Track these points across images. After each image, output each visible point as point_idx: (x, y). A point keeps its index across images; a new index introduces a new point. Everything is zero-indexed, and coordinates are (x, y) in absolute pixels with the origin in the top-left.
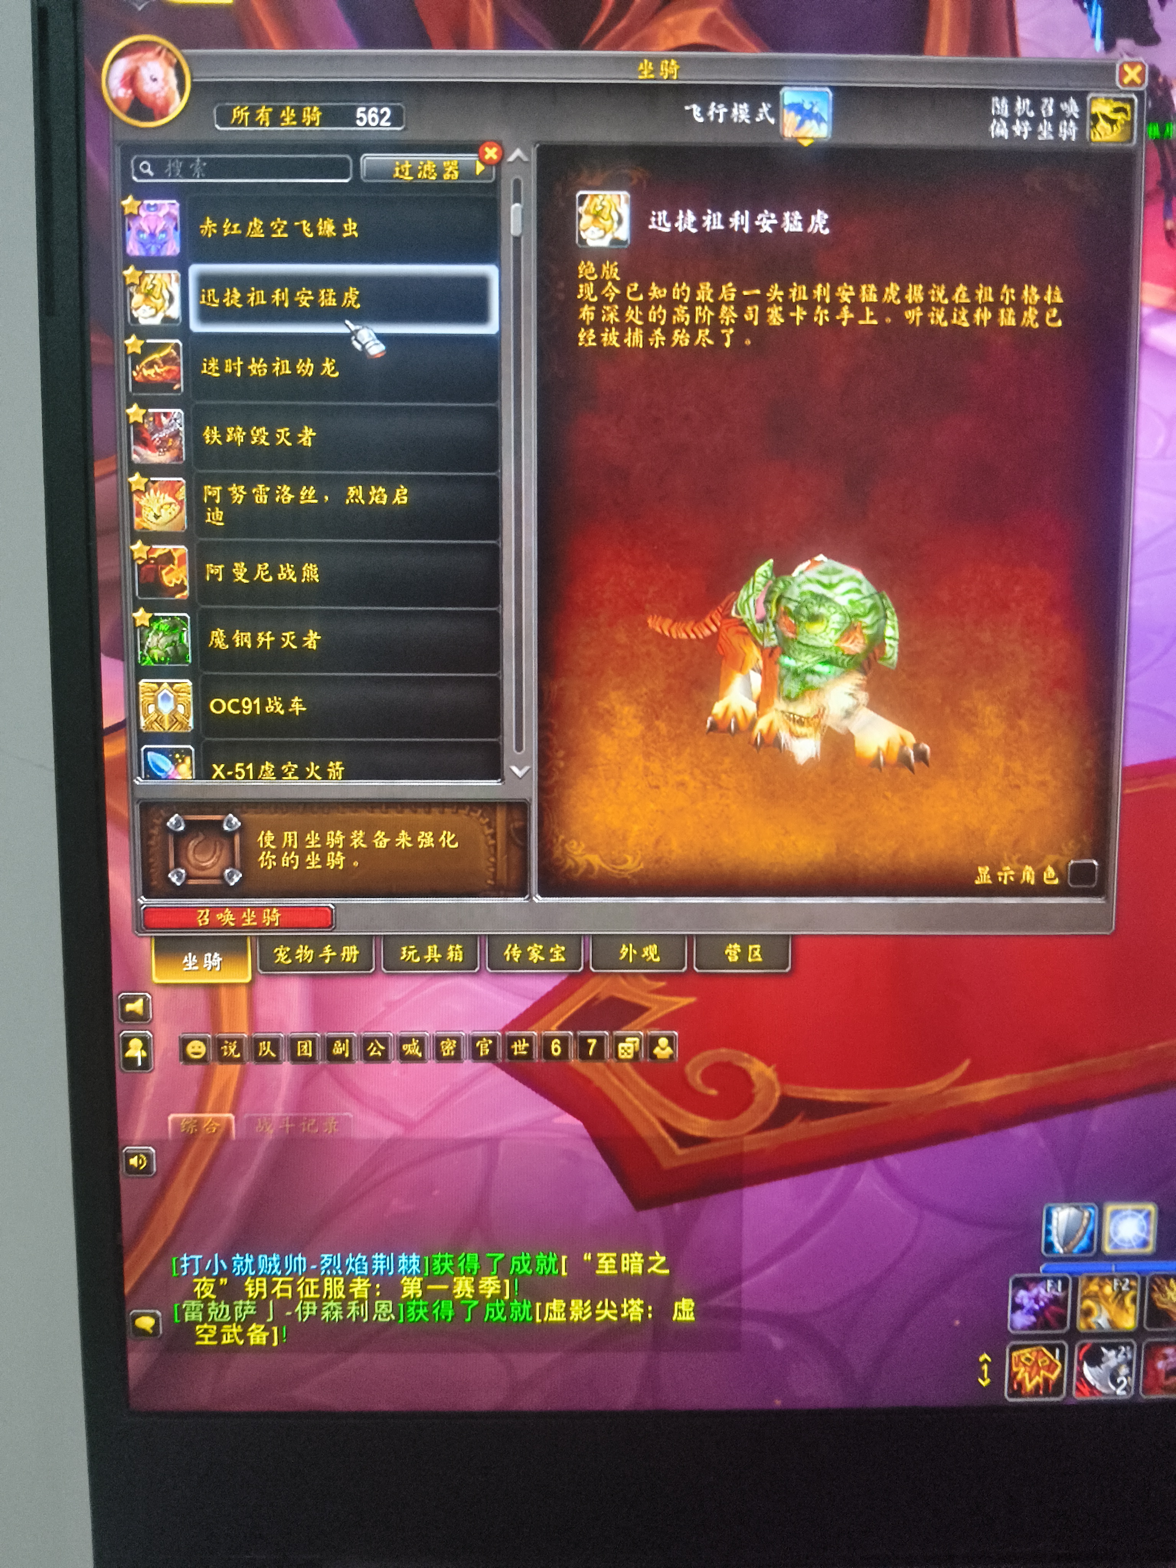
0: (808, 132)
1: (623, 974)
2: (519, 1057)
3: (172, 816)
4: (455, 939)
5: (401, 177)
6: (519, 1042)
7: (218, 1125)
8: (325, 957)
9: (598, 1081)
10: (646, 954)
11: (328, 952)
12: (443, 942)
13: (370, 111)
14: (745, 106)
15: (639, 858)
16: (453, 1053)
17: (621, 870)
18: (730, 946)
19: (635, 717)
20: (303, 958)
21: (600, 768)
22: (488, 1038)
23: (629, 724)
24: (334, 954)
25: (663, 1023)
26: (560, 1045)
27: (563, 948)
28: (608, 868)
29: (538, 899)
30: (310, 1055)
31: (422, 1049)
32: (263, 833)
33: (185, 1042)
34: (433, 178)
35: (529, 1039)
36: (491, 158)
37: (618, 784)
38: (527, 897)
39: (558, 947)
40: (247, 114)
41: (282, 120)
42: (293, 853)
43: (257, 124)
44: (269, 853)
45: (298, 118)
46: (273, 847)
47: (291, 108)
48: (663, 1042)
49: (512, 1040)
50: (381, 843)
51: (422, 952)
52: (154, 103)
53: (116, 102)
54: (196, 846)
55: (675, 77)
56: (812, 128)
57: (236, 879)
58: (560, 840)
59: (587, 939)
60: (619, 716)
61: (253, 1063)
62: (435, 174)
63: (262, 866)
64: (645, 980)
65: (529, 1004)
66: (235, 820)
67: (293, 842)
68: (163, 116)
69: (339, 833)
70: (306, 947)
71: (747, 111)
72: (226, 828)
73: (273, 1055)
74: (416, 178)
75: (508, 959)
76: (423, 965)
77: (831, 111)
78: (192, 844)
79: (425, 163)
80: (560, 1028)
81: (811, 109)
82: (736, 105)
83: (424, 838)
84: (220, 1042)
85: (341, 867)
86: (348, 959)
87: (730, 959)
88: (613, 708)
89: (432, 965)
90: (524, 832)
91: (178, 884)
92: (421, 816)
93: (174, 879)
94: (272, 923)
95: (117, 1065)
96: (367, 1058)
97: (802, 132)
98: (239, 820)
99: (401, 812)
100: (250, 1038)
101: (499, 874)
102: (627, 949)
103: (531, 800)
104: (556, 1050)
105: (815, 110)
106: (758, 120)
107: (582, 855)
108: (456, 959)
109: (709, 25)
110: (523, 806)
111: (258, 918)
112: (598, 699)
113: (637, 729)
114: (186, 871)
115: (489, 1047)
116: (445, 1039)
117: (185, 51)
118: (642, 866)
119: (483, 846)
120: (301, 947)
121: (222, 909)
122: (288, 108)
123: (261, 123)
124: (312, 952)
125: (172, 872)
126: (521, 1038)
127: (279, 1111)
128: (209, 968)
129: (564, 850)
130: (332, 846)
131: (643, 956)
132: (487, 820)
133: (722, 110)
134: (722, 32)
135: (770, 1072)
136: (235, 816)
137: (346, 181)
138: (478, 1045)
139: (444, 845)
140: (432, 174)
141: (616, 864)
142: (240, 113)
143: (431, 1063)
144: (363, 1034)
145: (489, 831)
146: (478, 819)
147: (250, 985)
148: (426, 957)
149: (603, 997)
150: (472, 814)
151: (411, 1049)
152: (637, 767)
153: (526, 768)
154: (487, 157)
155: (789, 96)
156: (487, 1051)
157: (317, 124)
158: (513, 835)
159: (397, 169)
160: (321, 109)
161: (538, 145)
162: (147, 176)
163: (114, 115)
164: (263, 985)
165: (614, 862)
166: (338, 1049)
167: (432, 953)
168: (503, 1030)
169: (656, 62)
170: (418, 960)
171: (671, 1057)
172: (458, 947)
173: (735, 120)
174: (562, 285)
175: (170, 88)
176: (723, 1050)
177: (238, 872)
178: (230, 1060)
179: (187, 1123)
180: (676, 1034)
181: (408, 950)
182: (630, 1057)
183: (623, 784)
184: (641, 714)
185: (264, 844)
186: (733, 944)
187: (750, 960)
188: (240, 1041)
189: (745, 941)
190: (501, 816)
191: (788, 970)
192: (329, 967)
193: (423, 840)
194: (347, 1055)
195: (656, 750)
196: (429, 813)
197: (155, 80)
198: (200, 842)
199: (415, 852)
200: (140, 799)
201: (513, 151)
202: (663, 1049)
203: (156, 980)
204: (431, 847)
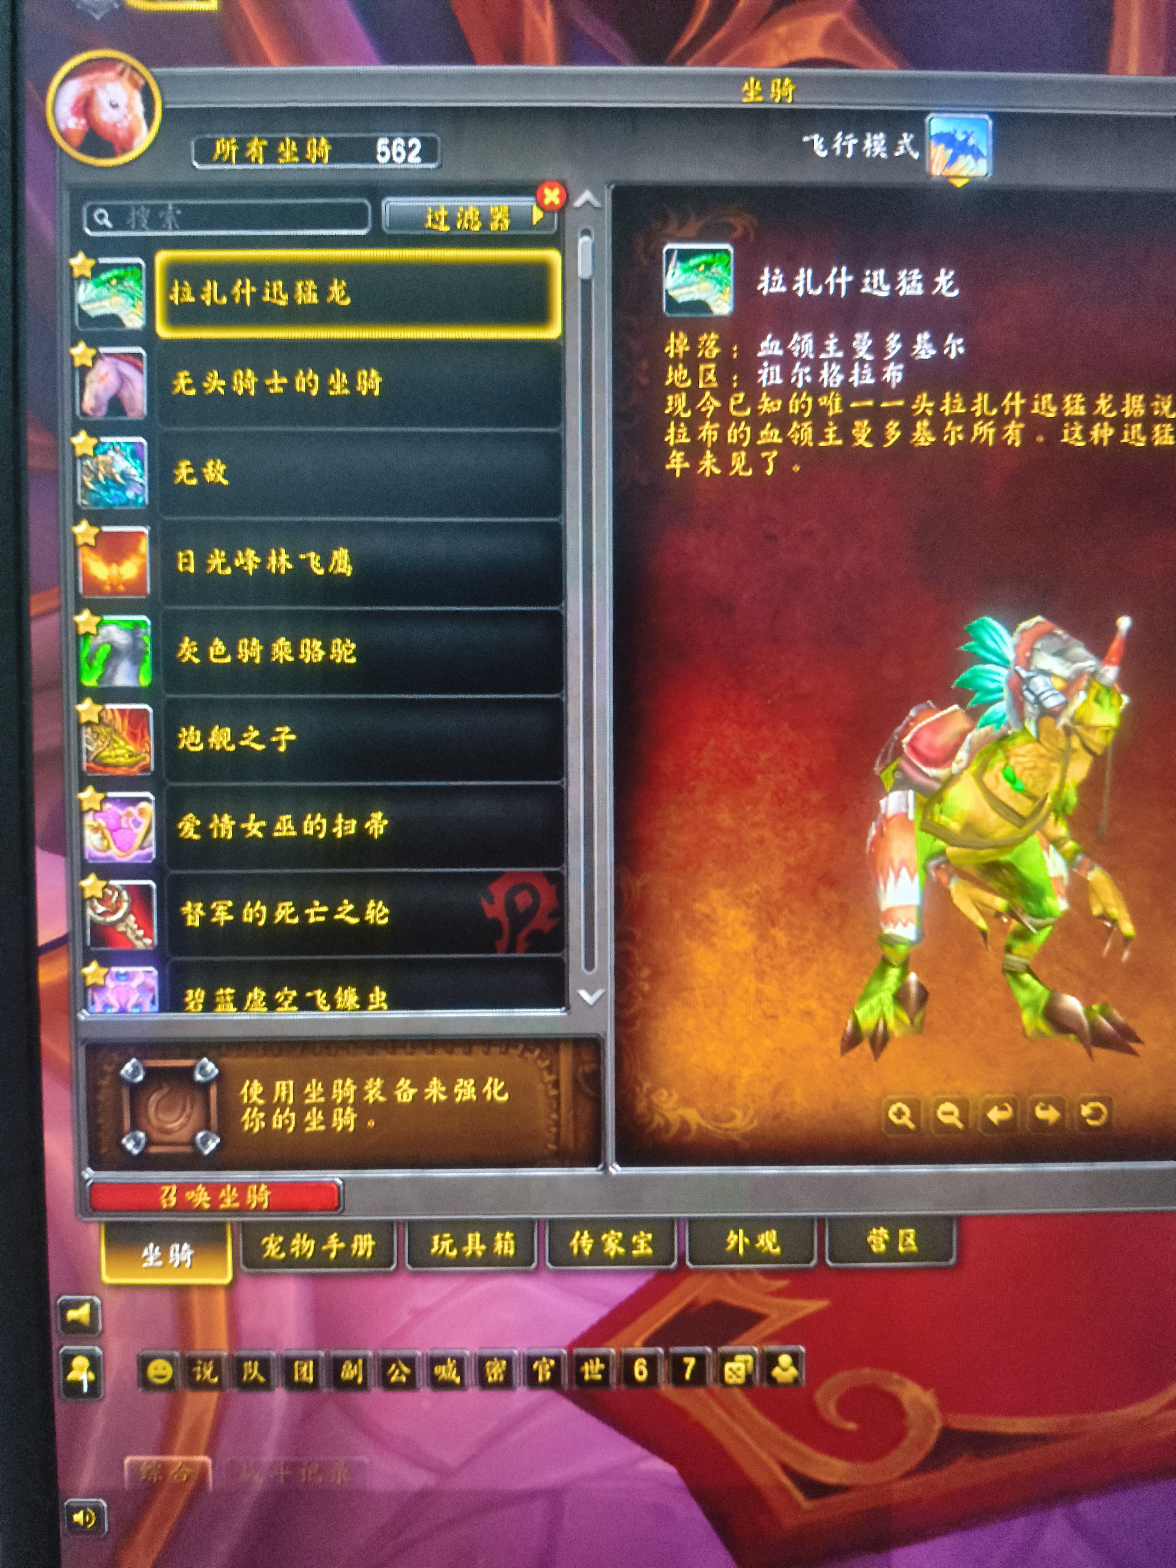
0: (962, 169)
1: (732, 1273)
2: (592, 1382)
3: (128, 1060)
4: (504, 1225)
5: (435, 227)
6: (591, 1361)
7: (188, 1470)
8: (330, 1250)
9: (697, 1412)
10: (761, 1242)
11: (334, 1243)
12: (488, 1229)
13: (395, 143)
14: (882, 135)
15: (751, 1113)
16: (501, 1378)
17: (726, 1130)
18: (874, 1231)
19: (744, 924)
20: (301, 1250)
21: (698, 992)
22: (549, 1357)
23: (735, 933)
24: (342, 1245)
25: (785, 1336)
26: (647, 1367)
27: (650, 1236)
28: (710, 1127)
29: (616, 1170)
30: (311, 1379)
31: (460, 1373)
32: (247, 1083)
33: (144, 1362)
34: (477, 228)
35: (604, 1359)
36: (552, 203)
37: (722, 1013)
38: (601, 1166)
39: (642, 1234)
40: (234, 148)
41: (281, 155)
42: (288, 1110)
43: (248, 161)
44: (256, 1109)
45: (301, 153)
46: (261, 1102)
47: (291, 139)
48: (785, 1360)
49: (581, 1360)
50: (405, 1095)
51: (459, 1242)
52: (116, 136)
53: (65, 135)
54: (159, 1102)
55: (790, 100)
56: (966, 164)
57: (212, 1145)
58: (645, 1089)
59: (682, 1223)
60: (721, 923)
61: (236, 1390)
62: (480, 224)
63: (246, 1127)
64: (761, 1279)
65: (604, 1311)
66: (211, 1066)
67: (287, 1096)
68: (125, 149)
69: (349, 1082)
70: (305, 1236)
71: (883, 142)
72: (199, 1077)
73: (262, 1379)
74: (453, 227)
75: (575, 1251)
76: (460, 1260)
77: (991, 143)
78: (154, 1098)
79: (466, 208)
80: (647, 1344)
81: (966, 140)
82: (869, 135)
83: (462, 1087)
84: (191, 1363)
85: (351, 1129)
86: (361, 1253)
87: (874, 1249)
88: (714, 911)
89: (474, 1260)
90: (596, 1079)
91: (136, 1152)
92: (459, 1058)
93: (130, 1146)
94: (259, 1205)
95: (56, 1392)
96: (386, 1384)
97: (954, 170)
98: (217, 1066)
99: (432, 1052)
100: (231, 1356)
101: (562, 1136)
102: (736, 1237)
103: (605, 1035)
104: (641, 1373)
105: (971, 142)
106: (897, 154)
107: (675, 1109)
108: (506, 1251)
109: (831, 35)
110: (595, 1044)
111: (242, 1197)
112: (695, 900)
113: (746, 940)
114: (147, 1135)
115: (551, 1370)
116: (491, 1359)
117: (157, 70)
118: (755, 1123)
119: (542, 1099)
120: (298, 1235)
121: (193, 1186)
122: (288, 141)
123: (253, 159)
124: (313, 1242)
125: (127, 1136)
126: (593, 1357)
127: (269, 1454)
128: (176, 1264)
129: (650, 1103)
130: (339, 1101)
131: (758, 1245)
132: (547, 1063)
133: (852, 141)
134: (850, 44)
135: (928, 1398)
136: (210, 1060)
137: (363, 232)
138: (535, 1366)
139: (489, 1097)
140: (476, 223)
141: (721, 1122)
142: (226, 146)
143: (473, 1390)
144: (381, 1353)
145: (549, 1078)
146: (535, 1061)
147: (231, 1288)
148: (465, 1249)
149: (703, 1302)
150: (528, 1055)
151: (447, 1372)
152: (747, 991)
153: (599, 993)
154: (547, 202)
155: (937, 124)
156: (548, 1375)
157: (326, 160)
158: (581, 1080)
159: (430, 217)
160: (331, 141)
161: (612, 187)
162: (104, 228)
163: (62, 150)
164: (247, 1289)
165: (716, 1118)
166: (349, 1372)
167: (474, 1244)
168: (570, 1348)
169: (766, 81)
170: (455, 1253)
171: (796, 1380)
172: (508, 1235)
173: (868, 154)
174: (645, 364)
175: (135, 116)
176: (867, 1371)
177: (214, 1136)
178: (205, 1386)
179: (149, 1467)
180: (802, 1349)
181: (441, 1239)
182: (741, 1381)
183: (729, 1012)
184: (753, 920)
185: (249, 1098)
186: (878, 1228)
187: (901, 1249)
188: (217, 1361)
189: (894, 1224)
190: (565, 1058)
191: (952, 1261)
192: (337, 1263)
193: (461, 1091)
194: (360, 1380)
195: (772, 967)
196: (469, 1053)
197: (115, 106)
198: (164, 1096)
199: (450, 1106)
200: (86, 1040)
201: (581, 192)
202: (784, 1370)
203: (106, 1279)
204: (471, 1100)
